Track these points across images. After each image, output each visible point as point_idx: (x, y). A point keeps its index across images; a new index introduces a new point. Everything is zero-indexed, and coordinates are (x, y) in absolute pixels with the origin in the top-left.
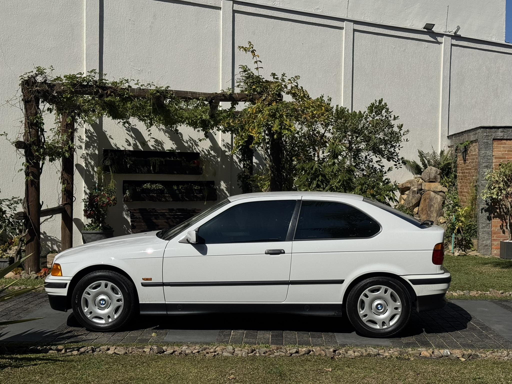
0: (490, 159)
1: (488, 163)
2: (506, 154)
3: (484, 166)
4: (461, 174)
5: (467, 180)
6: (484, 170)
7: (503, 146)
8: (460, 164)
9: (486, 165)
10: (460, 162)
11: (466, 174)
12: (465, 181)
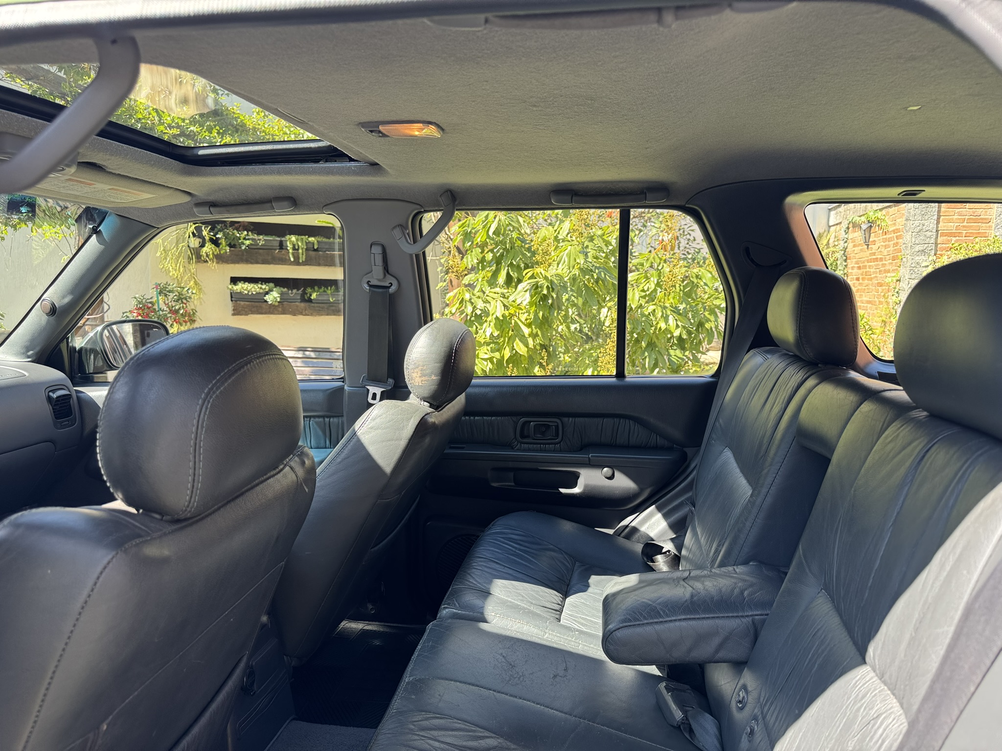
0: (930, 237)
1: (926, 245)
2: (964, 226)
3: (917, 250)
4: (855, 270)
5: (871, 279)
6: (917, 258)
7: (959, 210)
8: (855, 252)
9: (921, 249)
10: (856, 249)
11: (868, 270)
12: (866, 281)
